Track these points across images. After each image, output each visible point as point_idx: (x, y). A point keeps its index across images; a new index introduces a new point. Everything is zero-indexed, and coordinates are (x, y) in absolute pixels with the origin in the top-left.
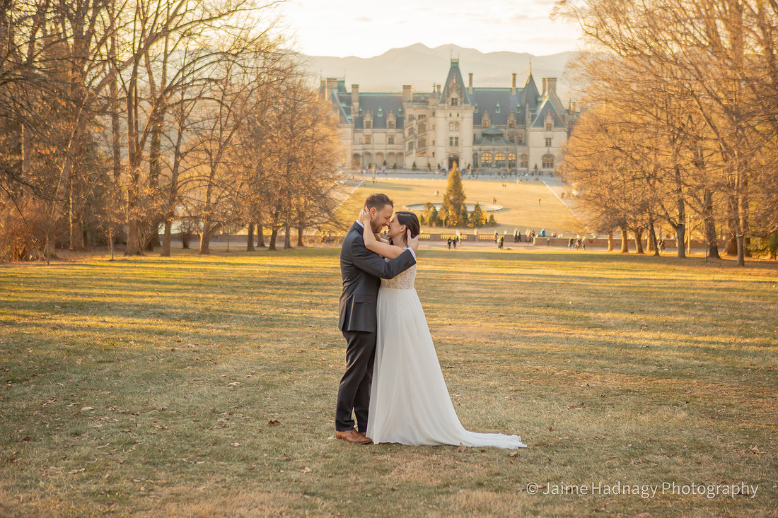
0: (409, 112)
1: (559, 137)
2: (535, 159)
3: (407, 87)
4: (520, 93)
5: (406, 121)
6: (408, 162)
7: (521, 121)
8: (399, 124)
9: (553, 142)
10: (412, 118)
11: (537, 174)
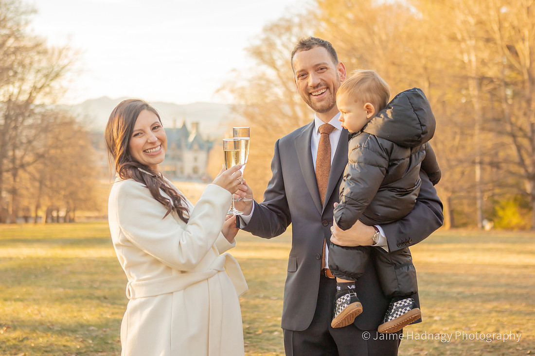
1: (202, 156)
2: (188, 170)
4: (178, 130)
7: (179, 147)
9: (199, 159)
11: (189, 178)
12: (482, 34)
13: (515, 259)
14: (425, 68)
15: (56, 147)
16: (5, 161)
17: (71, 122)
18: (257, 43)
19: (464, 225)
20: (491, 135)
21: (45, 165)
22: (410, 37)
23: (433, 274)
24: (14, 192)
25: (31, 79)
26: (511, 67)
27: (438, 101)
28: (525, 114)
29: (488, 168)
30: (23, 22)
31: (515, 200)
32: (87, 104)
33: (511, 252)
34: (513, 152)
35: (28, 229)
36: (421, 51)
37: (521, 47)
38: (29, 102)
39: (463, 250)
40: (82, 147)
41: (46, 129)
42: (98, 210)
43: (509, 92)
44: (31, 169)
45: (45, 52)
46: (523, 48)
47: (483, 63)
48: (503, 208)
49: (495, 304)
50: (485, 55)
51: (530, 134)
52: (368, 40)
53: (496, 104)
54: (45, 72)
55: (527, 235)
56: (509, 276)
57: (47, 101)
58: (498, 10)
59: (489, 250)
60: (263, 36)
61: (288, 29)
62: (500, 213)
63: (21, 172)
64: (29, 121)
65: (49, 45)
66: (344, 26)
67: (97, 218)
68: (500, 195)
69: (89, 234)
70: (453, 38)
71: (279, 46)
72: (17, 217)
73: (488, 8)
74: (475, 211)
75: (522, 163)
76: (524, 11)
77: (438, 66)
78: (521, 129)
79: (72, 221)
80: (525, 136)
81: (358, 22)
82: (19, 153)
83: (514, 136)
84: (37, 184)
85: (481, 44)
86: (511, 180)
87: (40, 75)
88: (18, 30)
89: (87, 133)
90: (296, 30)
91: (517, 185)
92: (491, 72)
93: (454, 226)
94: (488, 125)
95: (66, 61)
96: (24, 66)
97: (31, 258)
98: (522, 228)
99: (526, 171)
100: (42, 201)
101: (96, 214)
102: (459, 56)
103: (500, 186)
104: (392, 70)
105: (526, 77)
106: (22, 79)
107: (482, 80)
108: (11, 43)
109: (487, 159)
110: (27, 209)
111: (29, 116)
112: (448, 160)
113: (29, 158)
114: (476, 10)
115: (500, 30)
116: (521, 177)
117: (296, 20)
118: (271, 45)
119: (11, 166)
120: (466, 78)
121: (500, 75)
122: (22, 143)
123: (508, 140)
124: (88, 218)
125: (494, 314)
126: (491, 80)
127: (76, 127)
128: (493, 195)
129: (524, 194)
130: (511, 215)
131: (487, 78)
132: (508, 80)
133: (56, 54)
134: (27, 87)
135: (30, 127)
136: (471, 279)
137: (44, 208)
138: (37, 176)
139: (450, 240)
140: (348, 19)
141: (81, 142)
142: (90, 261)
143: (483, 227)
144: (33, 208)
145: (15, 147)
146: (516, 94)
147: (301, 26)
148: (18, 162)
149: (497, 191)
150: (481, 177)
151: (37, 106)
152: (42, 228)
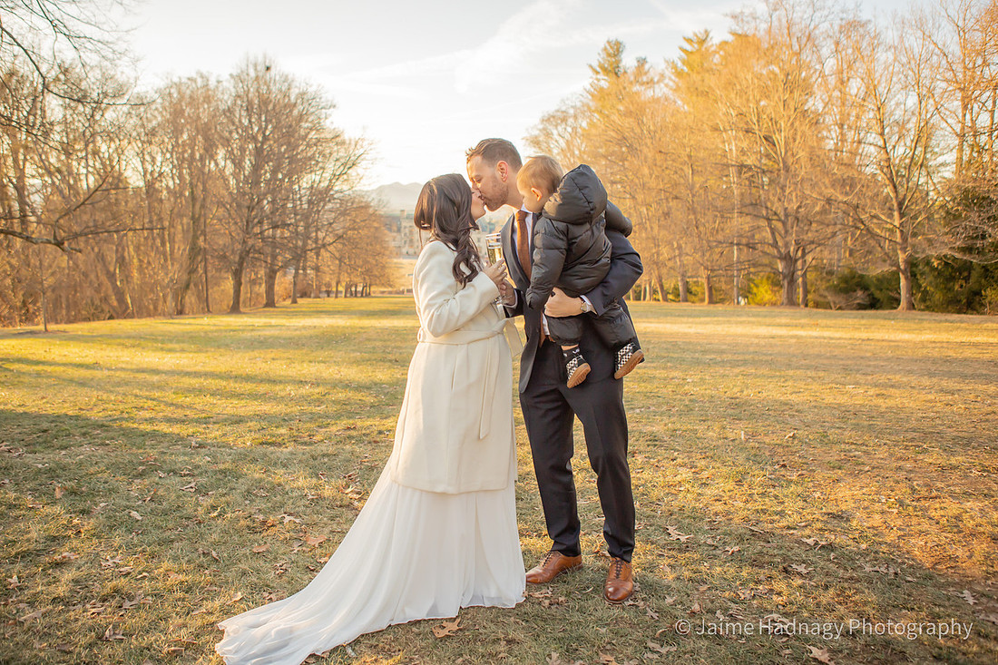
0: (404, 224)
3: (402, 211)
5: (402, 229)
6: (404, 251)
8: (399, 230)
9: (482, 240)
10: (405, 227)
12: (742, 125)
13: (763, 331)
14: (690, 157)
15: (354, 229)
16: (310, 242)
17: (367, 207)
18: (536, 132)
19: (722, 301)
20: (748, 219)
21: (344, 244)
22: (676, 128)
23: (690, 343)
24: (317, 269)
25: (331, 167)
26: (768, 156)
27: (700, 188)
28: (780, 200)
29: (745, 249)
30: (323, 116)
31: (768, 278)
32: (381, 189)
33: (760, 324)
34: (767, 234)
35: (330, 302)
36: (685, 141)
37: (776, 137)
38: (329, 188)
39: (719, 323)
40: (376, 228)
41: (344, 213)
42: (391, 286)
43: (766, 179)
44: (331, 248)
45: (343, 143)
46: (779, 138)
47: (743, 152)
48: (757, 286)
49: (742, 369)
50: (745, 145)
51: (783, 218)
52: (638, 130)
53: (754, 190)
54: (343, 161)
55: (776, 310)
56: (757, 345)
57: (345, 187)
58: (758, 102)
59: (741, 323)
60: (541, 127)
61: (564, 120)
62: (755, 290)
63: (322, 250)
64: (329, 206)
65: (346, 137)
66: (615, 117)
67: (390, 293)
68: (754, 274)
69: (383, 307)
70: (716, 129)
71: (556, 136)
72: (320, 292)
73: (748, 100)
74: (732, 288)
75: (775, 245)
76: (781, 104)
77: (702, 154)
78: (775, 214)
79: (368, 295)
80: (779, 220)
81: (628, 114)
82: (321, 235)
83: (768, 219)
84: (337, 262)
85: (741, 134)
86: (766, 261)
87: (339, 164)
88: (319, 123)
89: (381, 216)
90: (571, 121)
91: (770, 265)
92: (750, 161)
93: (711, 302)
94: (744, 210)
95: (361, 151)
96: (324, 156)
97: (332, 327)
98: (774, 304)
99: (779, 251)
100: (342, 278)
101: (390, 289)
102: (721, 146)
103: (754, 265)
104: (659, 157)
105: (781, 165)
106: (323, 168)
107: (741, 167)
108: (313, 135)
109: (744, 241)
110: (329, 285)
111: (329, 201)
112: (708, 241)
113: (329, 239)
114: (737, 102)
115: (758, 121)
116: (774, 257)
117: (572, 111)
118: (548, 135)
119: (314, 246)
120: (728, 166)
121: (757, 164)
122: (323, 225)
123: (763, 223)
124: (383, 292)
125: (740, 377)
126: (750, 169)
127: (371, 211)
128: (749, 274)
129: (776, 272)
130: (764, 292)
131: (746, 166)
132: (765, 168)
133: (353, 143)
134: (327, 175)
135: (331, 211)
136: (724, 347)
137: (344, 284)
138: (337, 255)
139: (708, 314)
140: (618, 110)
141: (376, 225)
142: (384, 329)
143: (738, 303)
144: (334, 284)
145: (317, 230)
146: (771, 182)
147: (575, 117)
148: (320, 242)
149: (752, 270)
150: (738, 257)
151: (337, 192)
152: (342, 302)
